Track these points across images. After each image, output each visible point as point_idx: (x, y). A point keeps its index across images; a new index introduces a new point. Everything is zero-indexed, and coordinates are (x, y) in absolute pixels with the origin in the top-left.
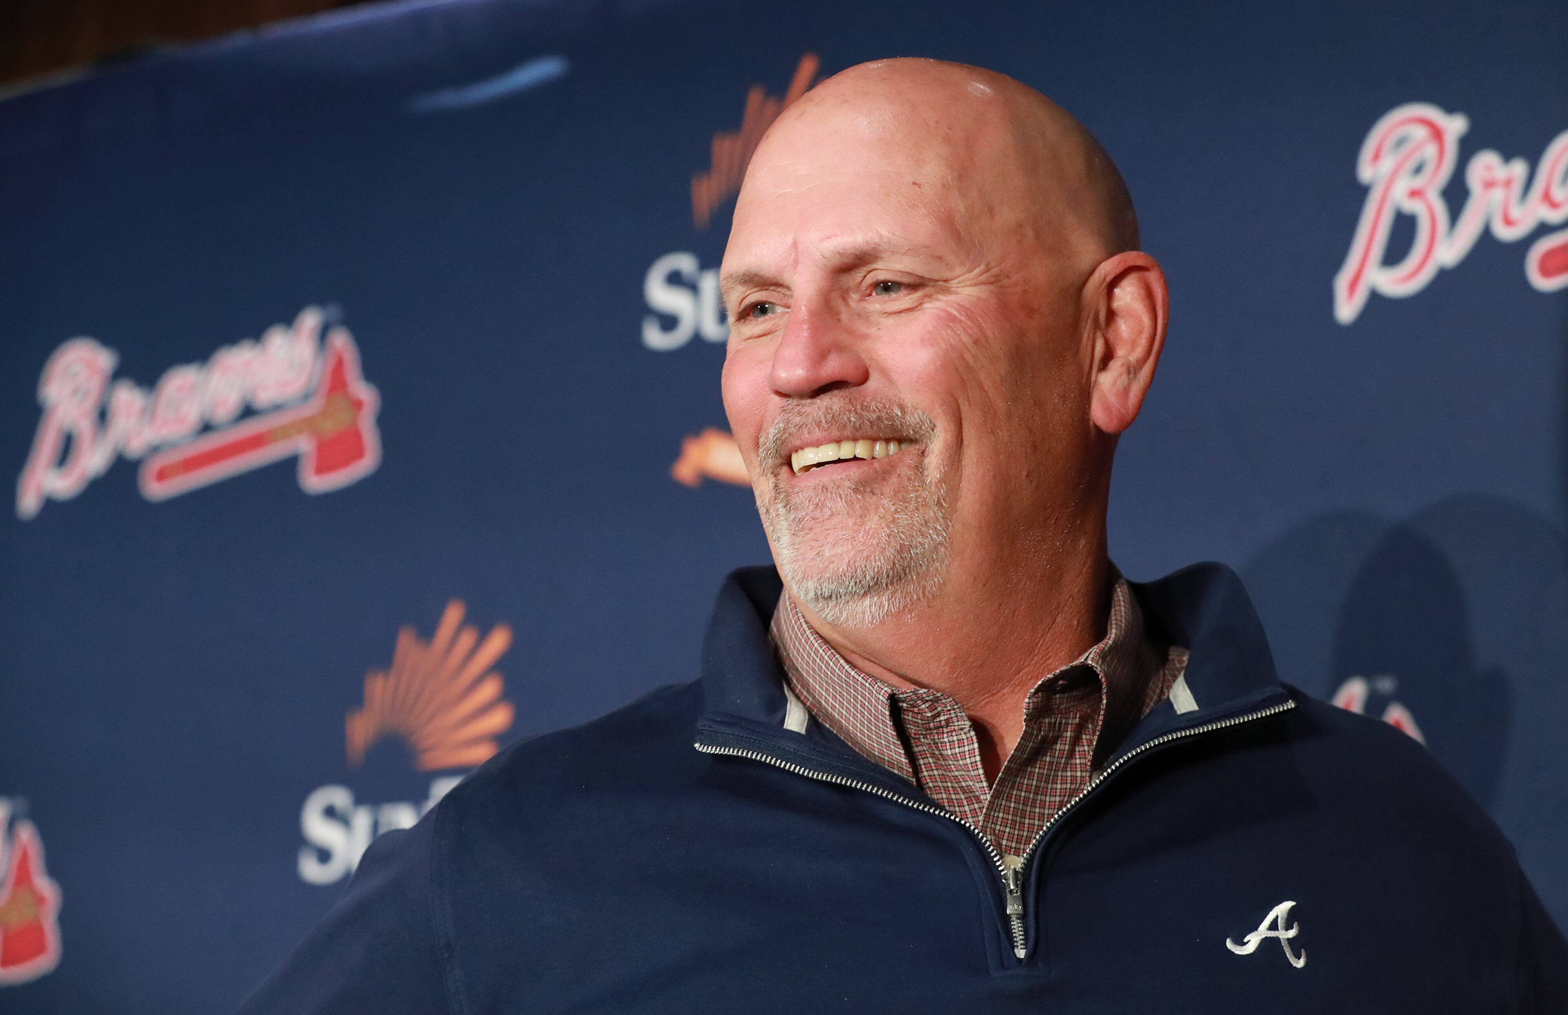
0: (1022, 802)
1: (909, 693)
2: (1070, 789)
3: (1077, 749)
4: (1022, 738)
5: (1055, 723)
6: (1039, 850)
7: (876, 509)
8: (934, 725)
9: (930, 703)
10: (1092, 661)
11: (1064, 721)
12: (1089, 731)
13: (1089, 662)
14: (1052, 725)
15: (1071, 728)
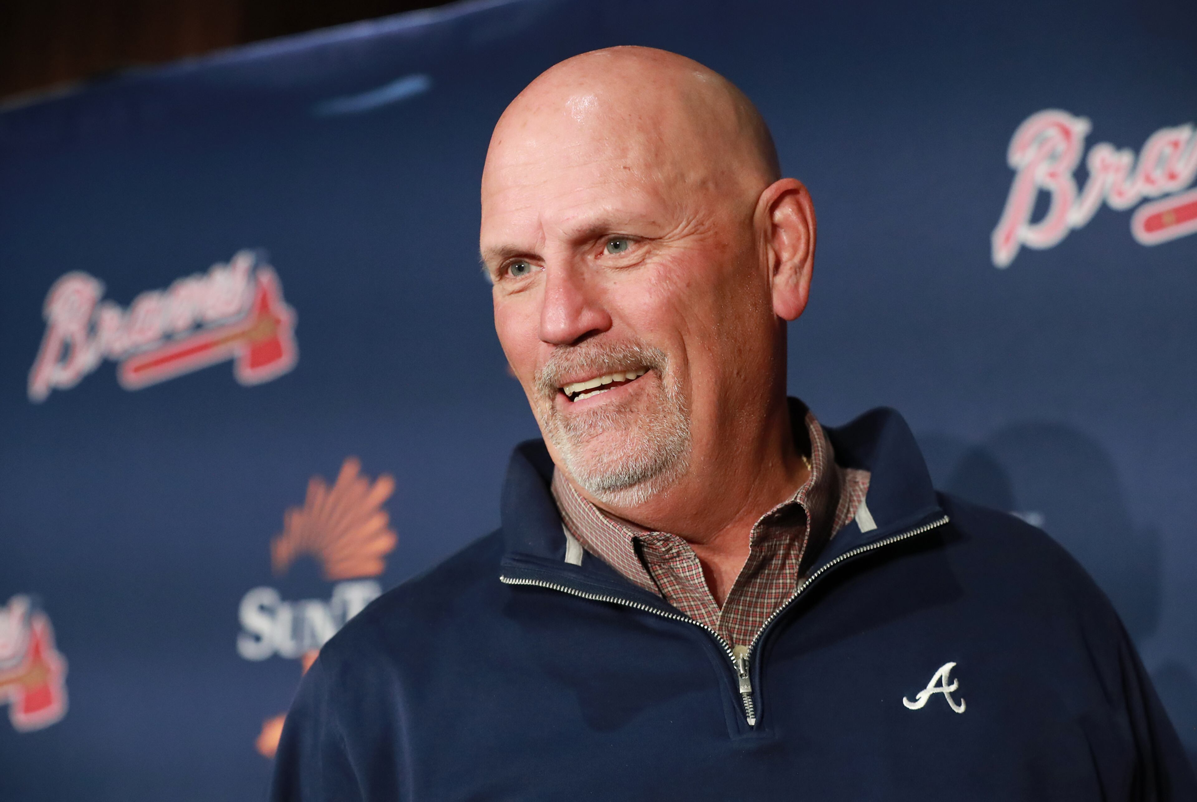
0: (747, 605)
1: (646, 536)
2: (782, 593)
3: (787, 562)
4: (749, 560)
5: (772, 545)
6: (760, 643)
7: (636, 422)
8: (669, 556)
9: (663, 542)
10: (800, 500)
11: (778, 543)
12: (796, 548)
13: (798, 501)
14: (770, 547)
15: (783, 547)
